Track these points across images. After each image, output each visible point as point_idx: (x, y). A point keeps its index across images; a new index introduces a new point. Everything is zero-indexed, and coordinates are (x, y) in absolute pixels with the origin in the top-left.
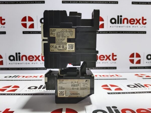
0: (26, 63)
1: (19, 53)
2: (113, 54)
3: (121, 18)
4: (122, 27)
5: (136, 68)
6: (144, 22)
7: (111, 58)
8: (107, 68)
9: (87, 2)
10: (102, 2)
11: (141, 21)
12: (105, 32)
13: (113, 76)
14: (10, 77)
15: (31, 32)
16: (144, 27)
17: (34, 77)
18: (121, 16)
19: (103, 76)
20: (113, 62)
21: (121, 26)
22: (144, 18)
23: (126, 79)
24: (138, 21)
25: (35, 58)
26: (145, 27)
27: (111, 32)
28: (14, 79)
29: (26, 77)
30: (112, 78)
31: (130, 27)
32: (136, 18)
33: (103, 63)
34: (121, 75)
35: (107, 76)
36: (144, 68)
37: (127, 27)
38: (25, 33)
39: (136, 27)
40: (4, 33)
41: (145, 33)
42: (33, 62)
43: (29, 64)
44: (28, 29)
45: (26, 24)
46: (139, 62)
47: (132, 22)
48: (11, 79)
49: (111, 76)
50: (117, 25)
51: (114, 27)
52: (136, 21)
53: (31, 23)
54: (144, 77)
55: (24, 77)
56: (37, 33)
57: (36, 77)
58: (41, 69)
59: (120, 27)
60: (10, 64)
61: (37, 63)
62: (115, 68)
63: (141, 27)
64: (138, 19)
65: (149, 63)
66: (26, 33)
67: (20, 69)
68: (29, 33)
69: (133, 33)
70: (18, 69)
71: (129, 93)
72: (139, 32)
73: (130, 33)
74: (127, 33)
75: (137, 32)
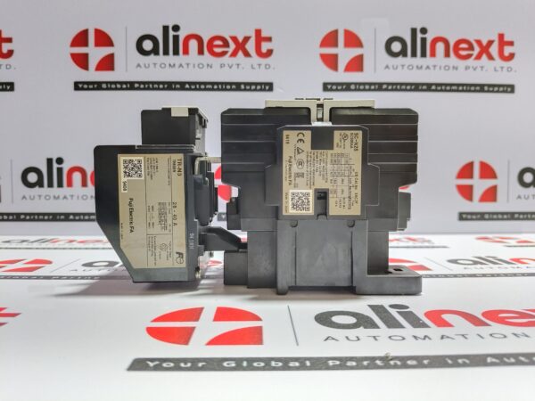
0: (84, 197)
1: (60, 161)
4: (428, 67)
5: (481, 216)
6: (507, 54)
11: (494, 50)
12: (367, 87)
15: (104, 86)
16: (505, 70)
18: (424, 31)
21: (424, 67)
24: (485, 50)
26: (509, 70)
27: (390, 87)
31: (455, 68)
32: (478, 38)
37: (447, 68)
38: (83, 89)
39: (479, 69)
40: (9, 87)
44: (92, 75)
45: (86, 56)
47: (463, 53)
50: (409, 60)
51: (400, 68)
52: (477, 49)
54: (512, 243)
56: (124, 86)
59: (421, 67)
60: (24, 197)
63: (495, 70)
66: (86, 86)
67: (62, 217)
68: (98, 86)
69: (467, 91)
70: (54, 217)
71: (455, 276)
72: (489, 86)
73: (458, 91)
74: (446, 91)
75: (481, 88)
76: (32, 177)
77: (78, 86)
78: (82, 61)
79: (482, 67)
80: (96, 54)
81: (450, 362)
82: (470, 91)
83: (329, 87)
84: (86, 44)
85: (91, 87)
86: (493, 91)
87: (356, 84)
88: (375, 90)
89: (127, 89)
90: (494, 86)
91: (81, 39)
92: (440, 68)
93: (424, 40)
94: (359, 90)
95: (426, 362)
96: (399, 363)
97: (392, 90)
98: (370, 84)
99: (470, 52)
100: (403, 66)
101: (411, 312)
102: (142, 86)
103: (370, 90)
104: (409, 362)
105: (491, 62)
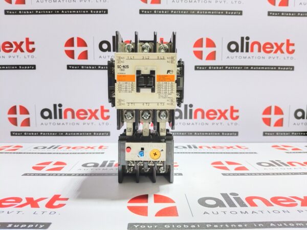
0: (74, 124)
1: (60, 105)
2: (232, 108)
3: (248, 41)
4: (249, 57)
5: (275, 134)
6: (290, 50)
7: (228, 114)
8: (221, 134)
9: (185, 12)
10: (213, 13)
12: (217, 68)
13: (231, 149)
14: (45, 148)
15: (83, 67)
16: (289, 58)
17: (89, 147)
18: (248, 38)
19: (214, 147)
20: (232, 123)
22: (291, 42)
23: (255, 153)
24: (279, 48)
25: (89, 114)
26: (292, 58)
27: (229, 68)
28: (51, 150)
29: (74, 148)
30: (230, 150)
31: (264, 58)
32: (276, 42)
33: (213, 124)
34: (246, 147)
35: (221, 148)
36: (290, 134)
37: (259, 58)
38: (71, 69)
39: (276, 58)
41: (291, 69)
42: (86, 121)
43: (79, 124)
45: (73, 52)
46: (280, 123)
47: (268, 50)
48: (46, 151)
49: (228, 148)
50: (239, 54)
51: (235, 57)
52: (275, 48)
53: (83, 49)
54: (290, 150)
55: (70, 149)
56: (93, 68)
57: (92, 148)
58: (100, 134)
59: (246, 57)
61: (92, 123)
62: (235, 134)
63: (285, 59)
64: (279, 44)
65: (298, 124)
66: (73, 67)
67: (62, 134)
68: (79, 67)
69: (269, 70)
70: (58, 134)
71: (260, 174)
72: (281, 67)
73: (264, 70)
74: (258, 70)
75: (277, 68)
76: (46, 114)
77: (69, 67)
78: (71, 54)
79: (277, 57)
80: (78, 50)
81: (255, 225)
82: (271, 70)
83: (198, 68)
84: (72, 45)
85: (76, 68)
86: (283, 70)
87: (211, 66)
88: (221, 69)
89: (94, 69)
90: (283, 67)
91: (70, 42)
92: (256, 58)
93: (247, 43)
94: (213, 69)
95: (246, 225)
96: (235, 226)
97: (230, 69)
98: (219, 66)
99: (272, 49)
100: (236, 57)
101: (239, 198)
102: (102, 68)
103: (219, 69)
104: (239, 226)
105: (282, 54)
